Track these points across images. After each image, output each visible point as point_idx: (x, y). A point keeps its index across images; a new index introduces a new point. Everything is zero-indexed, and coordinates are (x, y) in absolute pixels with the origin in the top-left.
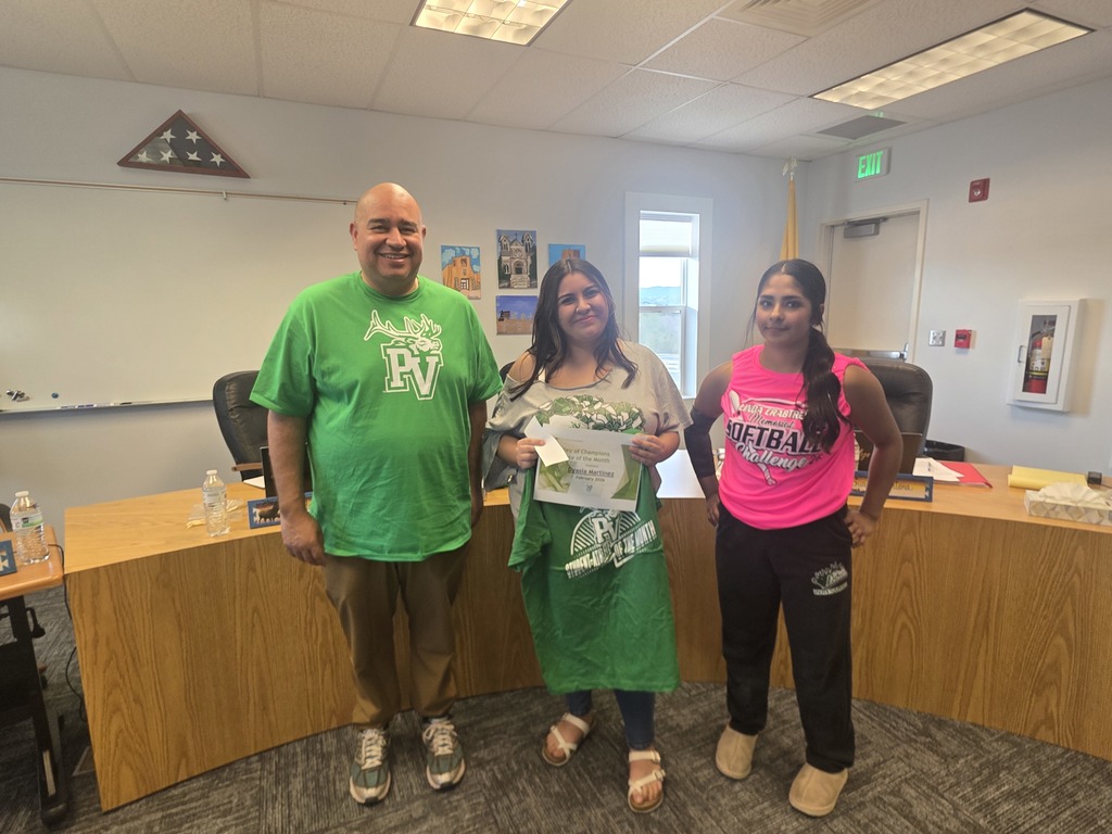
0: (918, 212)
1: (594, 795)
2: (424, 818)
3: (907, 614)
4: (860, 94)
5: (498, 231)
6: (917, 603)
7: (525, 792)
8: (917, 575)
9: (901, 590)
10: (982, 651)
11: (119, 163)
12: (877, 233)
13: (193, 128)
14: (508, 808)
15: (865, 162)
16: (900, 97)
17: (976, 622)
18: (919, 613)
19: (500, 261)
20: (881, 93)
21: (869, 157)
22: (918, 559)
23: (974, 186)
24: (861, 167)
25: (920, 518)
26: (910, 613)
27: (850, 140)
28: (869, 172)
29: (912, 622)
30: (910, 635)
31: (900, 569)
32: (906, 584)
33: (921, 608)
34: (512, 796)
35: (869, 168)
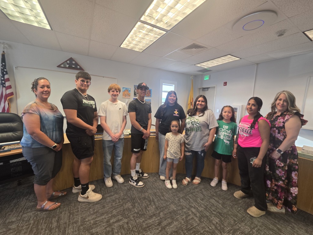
0: (215, 87)
1: (146, 191)
2: (114, 195)
4: (204, 65)
5: (135, 86)
7: (133, 191)
11: (57, 67)
12: (208, 90)
13: (74, 61)
14: (130, 193)
15: (206, 77)
16: (211, 66)
19: (134, 91)
20: (207, 65)
21: (206, 76)
23: (224, 83)
24: (205, 78)
27: (203, 73)
34: (131, 191)
35: (206, 78)
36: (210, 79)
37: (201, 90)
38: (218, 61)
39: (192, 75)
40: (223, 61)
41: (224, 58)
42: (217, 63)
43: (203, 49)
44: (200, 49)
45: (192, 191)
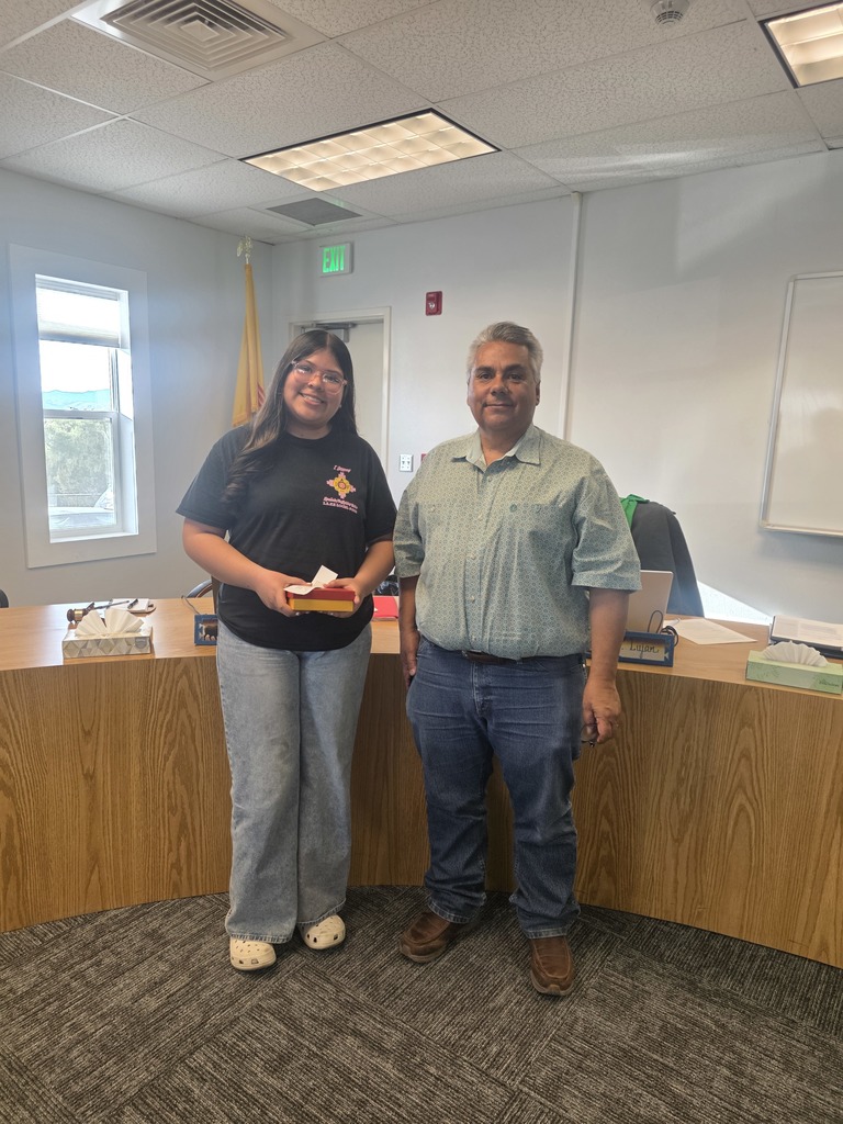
0: (382, 321)
4: (301, 172)
15: (329, 255)
16: (344, 184)
20: (322, 174)
21: (332, 250)
23: (429, 299)
24: (326, 260)
27: (309, 226)
28: (334, 268)
35: (333, 264)
36: (352, 269)
38: (378, 151)
39: (242, 238)
40: (408, 151)
41: (408, 134)
42: (378, 168)
43: (262, 36)
44: (246, 35)
45: (215, 1019)
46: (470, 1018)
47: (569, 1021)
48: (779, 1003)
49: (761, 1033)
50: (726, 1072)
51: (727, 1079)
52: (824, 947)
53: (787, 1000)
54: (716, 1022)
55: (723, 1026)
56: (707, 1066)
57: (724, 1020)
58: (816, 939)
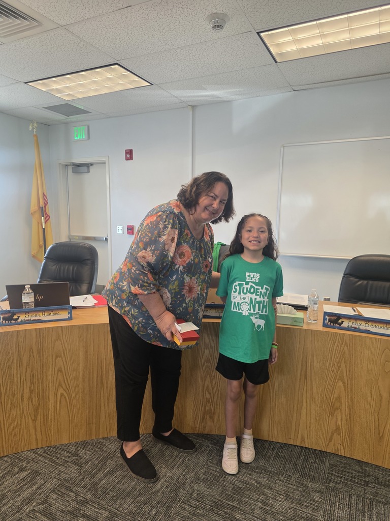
0: (105, 163)
3: (63, 388)
4: (57, 89)
6: (67, 380)
8: (65, 362)
9: (58, 373)
10: (102, 398)
12: (88, 172)
15: (77, 131)
16: (80, 97)
17: (97, 381)
18: (69, 385)
20: (68, 92)
21: (79, 128)
22: (64, 354)
23: (127, 153)
24: (76, 133)
25: (62, 331)
26: (64, 387)
27: (66, 117)
28: (79, 137)
29: (66, 391)
30: (66, 400)
31: (55, 363)
32: (60, 370)
33: (69, 382)
35: (79, 135)
36: (89, 138)
37: (70, 169)
38: (94, 82)
39: (32, 121)
40: (109, 84)
46: (142, 499)
47: (190, 492)
48: (284, 468)
49: (276, 483)
50: (260, 505)
51: (261, 508)
52: (303, 439)
53: (287, 466)
54: (257, 482)
55: (260, 483)
56: (252, 503)
57: (260, 480)
58: (300, 436)
